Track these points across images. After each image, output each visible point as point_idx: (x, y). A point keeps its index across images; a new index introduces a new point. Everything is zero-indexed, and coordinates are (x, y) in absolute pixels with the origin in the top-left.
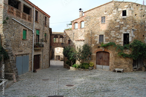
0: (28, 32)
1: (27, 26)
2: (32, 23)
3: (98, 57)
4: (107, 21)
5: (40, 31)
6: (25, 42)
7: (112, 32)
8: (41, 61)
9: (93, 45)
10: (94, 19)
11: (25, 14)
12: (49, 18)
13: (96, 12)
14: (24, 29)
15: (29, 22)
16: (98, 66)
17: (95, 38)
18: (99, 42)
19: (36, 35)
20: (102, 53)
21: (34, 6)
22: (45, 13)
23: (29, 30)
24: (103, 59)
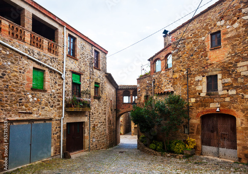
0: (48, 76)
1: (45, 62)
2: (60, 58)
3: (206, 128)
4: (225, 39)
5: (82, 77)
6: (40, 94)
7: (240, 64)
8: (86, 135)
9: (193, 100)
10: (194, 42)
11: (37, 36)
12: (106, 54)
13: (198, 25)
14: (34, 68)
15: (50, 55)
16: (207, 148)
17: (197, 85)
18: (206, 92)
19: (71, 83)
20: (215, 119)
21: (63, 24)
22: (95, 43)
23: (51, 71)
24: (217, 133)
